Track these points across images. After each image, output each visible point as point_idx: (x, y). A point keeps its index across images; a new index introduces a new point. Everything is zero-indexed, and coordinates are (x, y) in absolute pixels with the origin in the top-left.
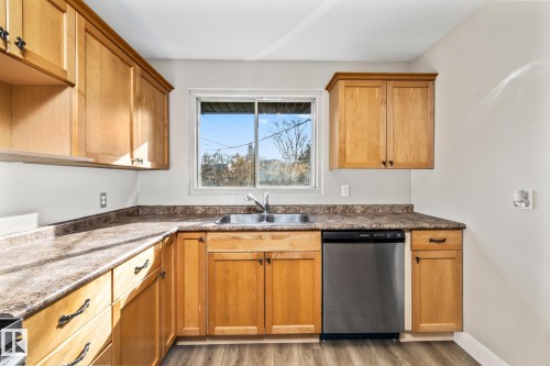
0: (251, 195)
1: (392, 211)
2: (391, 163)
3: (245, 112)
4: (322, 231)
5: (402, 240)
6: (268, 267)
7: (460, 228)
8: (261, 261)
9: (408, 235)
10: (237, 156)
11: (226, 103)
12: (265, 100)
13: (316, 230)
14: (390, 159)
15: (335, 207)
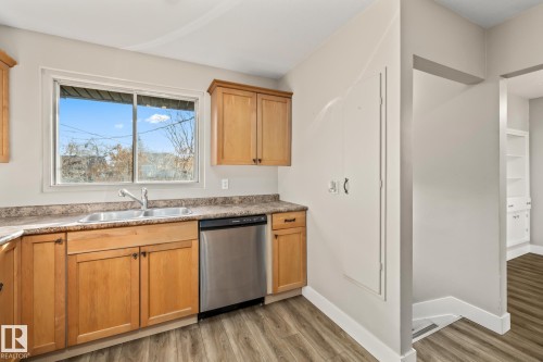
0: (126, 191)
1: (263, 199)
2: (260, 160)
3: (123, 101)
4: (199, 221)
5: (265, 222)
6: (144, 260)
7: (305, 210)
8: (135, 255)
9: (269, 217)
10: (118, 147)
11: (97, 91)
12: (147, 94)
13: (194, 220)
14: (259, 157)
15: (215, 199)
